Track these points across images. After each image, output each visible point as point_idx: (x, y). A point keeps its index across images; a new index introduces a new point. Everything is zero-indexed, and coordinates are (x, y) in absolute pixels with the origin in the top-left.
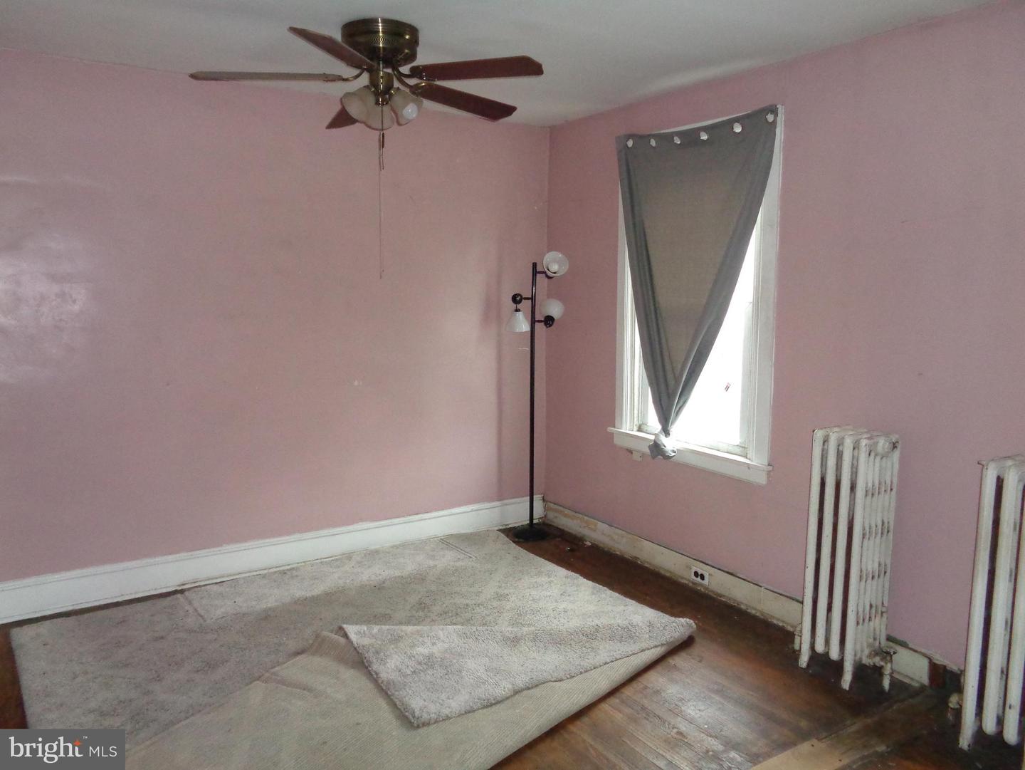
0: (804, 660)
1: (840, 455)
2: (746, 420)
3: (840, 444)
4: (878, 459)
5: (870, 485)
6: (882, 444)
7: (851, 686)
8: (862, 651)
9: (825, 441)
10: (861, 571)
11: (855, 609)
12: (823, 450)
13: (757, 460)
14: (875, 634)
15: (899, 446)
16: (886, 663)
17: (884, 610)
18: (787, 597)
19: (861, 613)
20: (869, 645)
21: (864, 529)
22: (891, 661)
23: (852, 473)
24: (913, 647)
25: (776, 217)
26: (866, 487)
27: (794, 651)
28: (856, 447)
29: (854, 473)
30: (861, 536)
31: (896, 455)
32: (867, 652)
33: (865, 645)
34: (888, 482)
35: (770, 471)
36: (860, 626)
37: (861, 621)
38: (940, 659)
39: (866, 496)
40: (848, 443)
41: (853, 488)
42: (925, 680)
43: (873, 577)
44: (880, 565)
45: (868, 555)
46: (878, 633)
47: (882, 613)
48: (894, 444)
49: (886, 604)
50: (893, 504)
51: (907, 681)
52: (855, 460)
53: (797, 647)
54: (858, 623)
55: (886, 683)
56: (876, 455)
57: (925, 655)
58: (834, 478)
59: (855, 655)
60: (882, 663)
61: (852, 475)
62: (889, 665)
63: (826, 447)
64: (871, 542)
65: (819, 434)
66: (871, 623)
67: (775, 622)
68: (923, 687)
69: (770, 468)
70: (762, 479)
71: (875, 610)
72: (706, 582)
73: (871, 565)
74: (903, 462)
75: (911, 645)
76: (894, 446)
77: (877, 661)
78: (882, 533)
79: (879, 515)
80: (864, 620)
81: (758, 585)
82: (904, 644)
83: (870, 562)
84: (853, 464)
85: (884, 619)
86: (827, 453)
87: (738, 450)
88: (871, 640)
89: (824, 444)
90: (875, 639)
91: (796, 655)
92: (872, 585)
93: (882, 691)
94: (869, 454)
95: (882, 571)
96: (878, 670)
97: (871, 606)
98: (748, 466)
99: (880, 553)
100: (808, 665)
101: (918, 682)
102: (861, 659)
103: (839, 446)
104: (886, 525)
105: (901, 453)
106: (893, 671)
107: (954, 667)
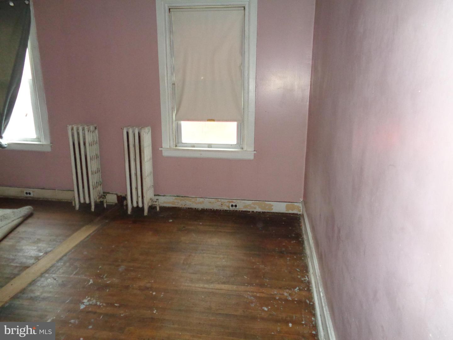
0: (77, 207)
1: (78, 134)
2: (38, 127)
3: (78, 129)
4: (91, 133)
5: (90, 142)
6: (92, 128)
7: (94, 210)
8: (96, 197)
9: (72, 129)
10: (92, 171)
11: (92, 184)
12: (72, 133)
13: (45, 142)
14: (99, 192)
15: (97, 128)
16: (104, 199)
17: (101, 183)
18: (67, 190)
19: (94, 186)
20: (98, 196)
21: (91, 157)
22: (106, 198)
23: (83, 139)
24: (112, 193)
25: (36, 44)
26: (89, 143)
27: (73, 206)
28: (83, 130)
29: (84, 139)
30: (90, 159)
31: (97, 131)
32: (98, 198)
33: (97, 196)
34: (95, 140)
35: (52, 146)
36: (94, 190)
37: (94, 188)
38: (119, 194)
39: (89, 146)
40: (81, 129)
41: (85, 144)
42: (116, 201)
43: (96, 173)
44: (97, 169)
45: (93, 166)
46: (100, 191)
47: (100, 184)
48: (95, 127)
49: (101, 181)
50: (98, 147)
51: (111, 204)
52: (84, 134)
53: (74, 205)
54: (93, 189)
55: (105, 206)
56: (90, 132)
57: (115, 194)
58: (78, 142)
59: (94, 200)
60: (103, 200)
61: (83, 140)
62: (105, 199)
63: (73, 131)
64: (93, 161)
65: (70, 127)
66: (98, 188)
67: (63, 201)
68: (116, 204)
69: (52, 144)
70: (49, 149)
71: (98, 184)
72: (32, 195)
73: (95, 169)
74: (99, 133)
75: (111, 193)
76: (96, 128)
77: (101, 199)
78: (96, 158)
79: (94, 152)
80: (95, 187)
81: (54, 190)
82: (108, 193)
83: (94, 168)
84: (83, 136)
85: (101, 186)
86: (74, 134)
87: (37, 140)
88: (98, 194)
89: (72, 130)
90: (99, 193)
91: (74, 207)
92: (96, 176)
93: (104, 208)
94: (88, 132)
95: (98, 171)
96: (102, 203)
97: (97, 183)
98: (42, 145)
99: (97, 165)
100: (79, 209)
101: (114, 203)
102: (96, 201)
103: (77, 130)
104: (97, 155)
105: (98, 131)
106: (106, 202)
107: (123, 195)
